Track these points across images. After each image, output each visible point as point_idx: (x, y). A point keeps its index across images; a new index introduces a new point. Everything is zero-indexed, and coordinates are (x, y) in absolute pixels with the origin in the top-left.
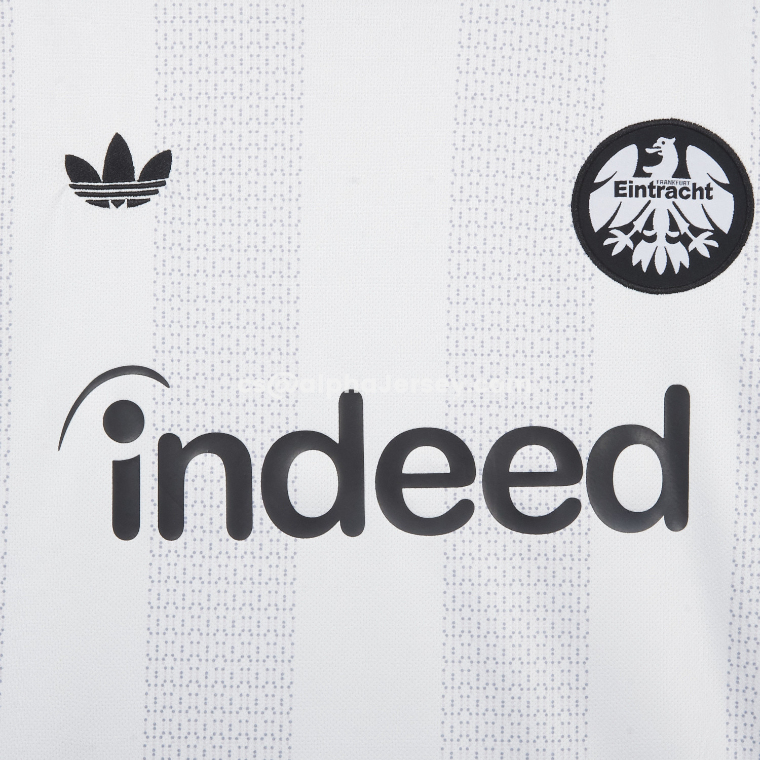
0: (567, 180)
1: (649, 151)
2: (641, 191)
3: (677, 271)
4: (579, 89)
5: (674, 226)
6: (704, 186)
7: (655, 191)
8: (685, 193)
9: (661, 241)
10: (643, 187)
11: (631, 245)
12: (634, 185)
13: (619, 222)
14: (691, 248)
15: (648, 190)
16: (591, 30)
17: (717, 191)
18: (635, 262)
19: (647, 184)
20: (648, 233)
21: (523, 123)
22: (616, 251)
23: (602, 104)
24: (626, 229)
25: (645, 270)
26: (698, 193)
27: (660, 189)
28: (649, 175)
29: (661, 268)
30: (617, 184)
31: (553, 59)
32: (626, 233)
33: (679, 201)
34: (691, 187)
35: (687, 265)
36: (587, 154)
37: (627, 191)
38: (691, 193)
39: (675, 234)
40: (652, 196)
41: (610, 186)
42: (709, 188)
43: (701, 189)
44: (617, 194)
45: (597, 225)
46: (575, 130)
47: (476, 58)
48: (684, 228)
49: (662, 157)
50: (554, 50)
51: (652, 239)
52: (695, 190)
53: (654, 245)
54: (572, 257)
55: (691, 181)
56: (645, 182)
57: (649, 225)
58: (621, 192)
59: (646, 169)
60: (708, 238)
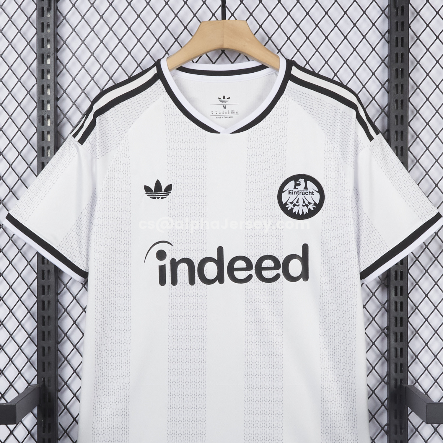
0: (276, 190)
1: (297, 182)
2: (295, 193)
3: (305, 214)
4: (279, 166)
5: (304, 202)
6: (312, 192)
7: (299, 193)
8: (307, 193)
9: (301, 206)
10: (296, 192)
11: (293, 207)
12: (293, 191)
13: (290, 201)
14: (308, 208)
15: (297, 193)
16: (282, 150)
17: (315, 193)
18: (294, 212)
19: (297, 191)
20: (297, 204)
21: (264, 175)
22: (289, 209)
23: (285, 170)
24: (292, 203)
25: (296, 214)
26: (310, 193)
27: (300, 192)
28: (297, 189)
29: (301, 214)
30: (289, 191)
32: (292, 204)
33: (305, 195)
34: (308, 192)
35: (308, 212)
36: (281, 183)
37: (292, 193)
38: (308, 193)
39: (304, 204)
40: (298, 194)
41: (287, 192)
42: (313, 192)
43: (311, 192)
44: (289, 194)
45: (284, 202)
46: (278, 177)
47: (252, 158)
48: (307, 202)
49: (300, 184)
50: (272, 156)
51: (298, 205)
52: (309, 193)
53: (299, 207)
54: (278, 210)
55: (308, 190)
56: (296, 190)
57: (297, 202)
58: (290, 193)
59: (297, 187)
60: (313, 205)
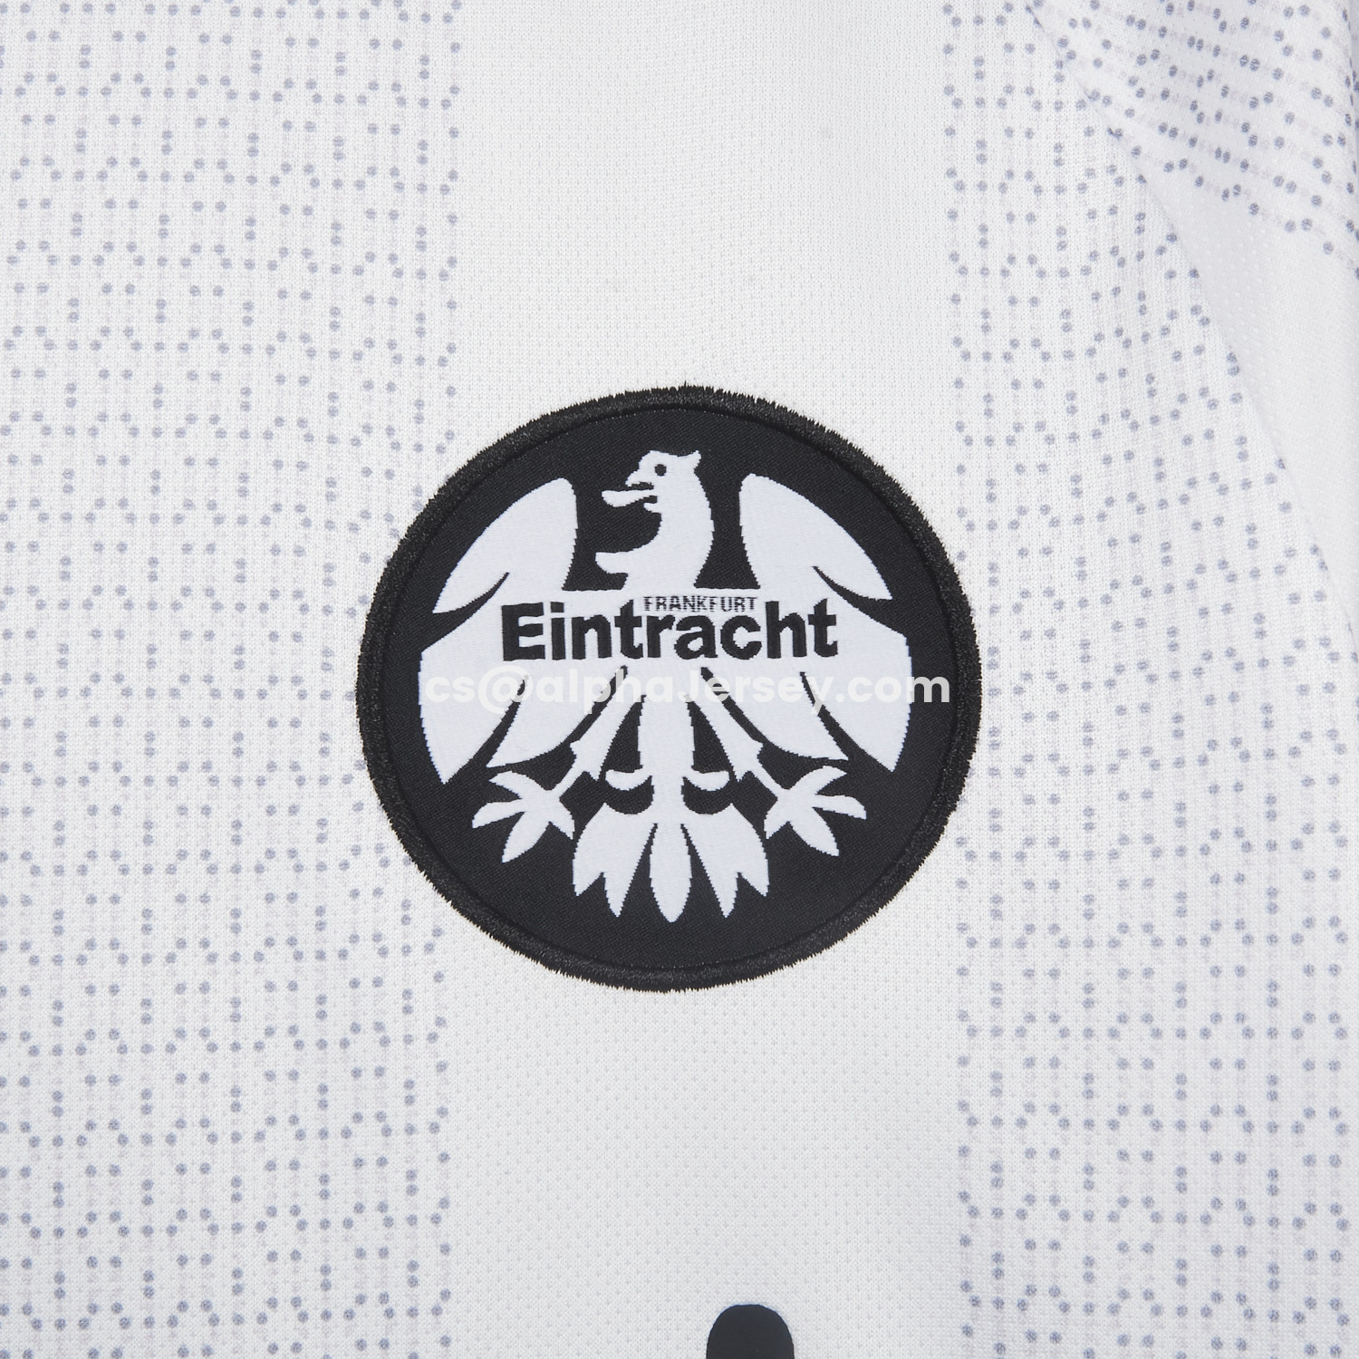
0: (339, 609)
1: (614, 498)
2: (591, 637)
3: (727, 905)
4: (370, 300)
5: (708, 752)
6: (805, 611)
7: (640, 636)
8: (742, 637)
9: (668, 807)
10: (599, 623)
11: (566, 824)
12: (568, 616)
13: (523, 744)
14: (772, 824)
15: (616, 633)
16: (402, 101)
17: (850, 626)
18: (581, 883)
19: (611, 613)
20: (621, 781)
21: (182, 423)
22: (517, 845)
23: (451, 349)
24: (547, 768)
26: (786, 635)
27: (656, 626)
28: (617, 581)
29: (671, 900)
30: (511, 614)
31: (279, 203)
32: (548, 784)
33: (722, 663)
34: (760, 616)
35: (761, 883)
36: (406, 518)
37: (545, 639)
38: (761, 636)
39: (713, 781)
40: (631, 651)
41: (488, 622)
42: (822, 618)
43: (794, 622)
44: (512, 651)
45: (448, 758)
46: (363, 437)
47: (17, 211)
48: (743, 756)
49: (656, 519)
50: (280, 174)
51: (638, 800)
52: (775, 626)
53: (644, 820)
54: (365, 872)
55: (762, 596)
56: (605, 603)
57: (624, 752)
58: (525, 642)
59: (608, 562)
60: (830, 790)
